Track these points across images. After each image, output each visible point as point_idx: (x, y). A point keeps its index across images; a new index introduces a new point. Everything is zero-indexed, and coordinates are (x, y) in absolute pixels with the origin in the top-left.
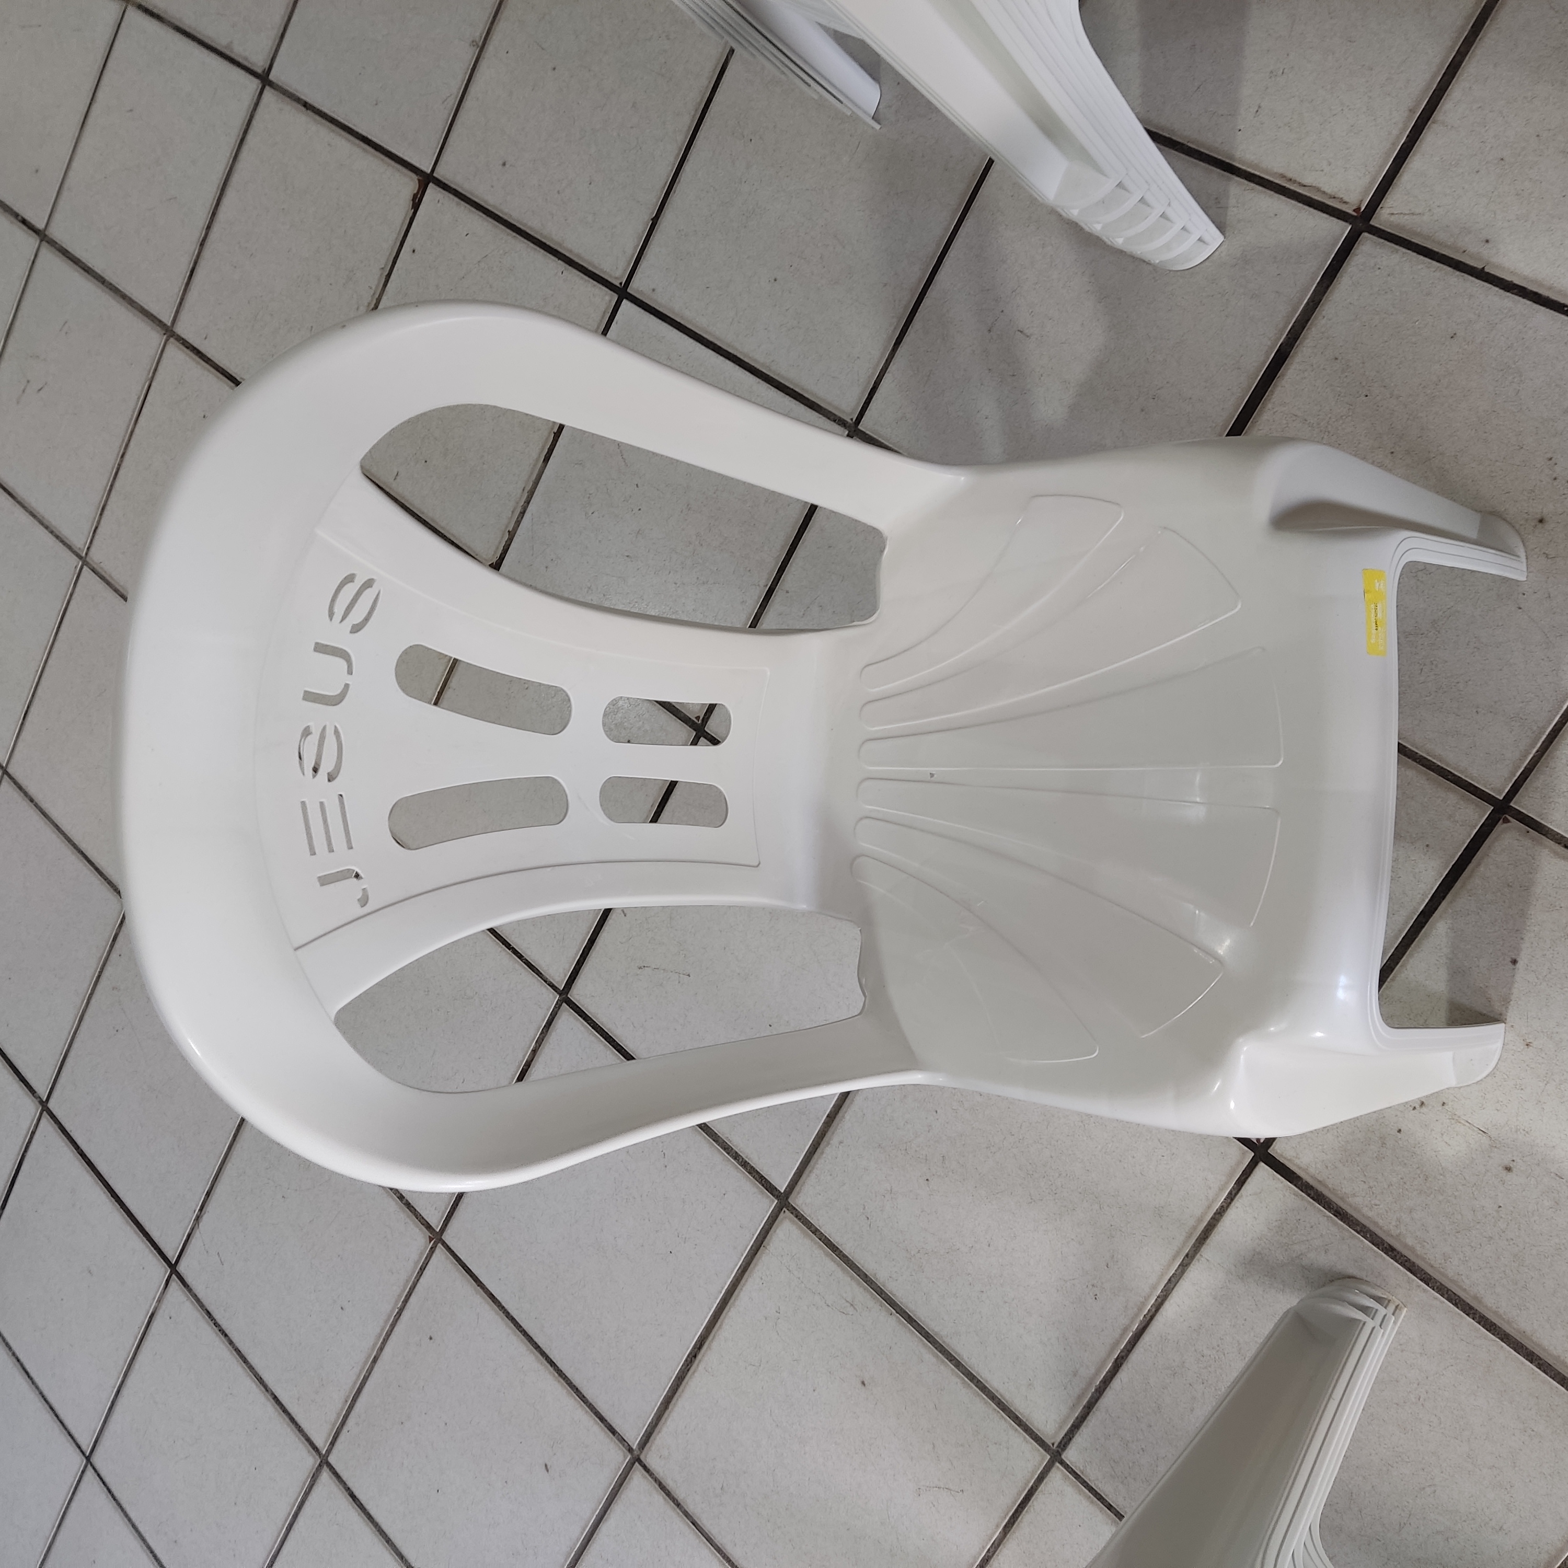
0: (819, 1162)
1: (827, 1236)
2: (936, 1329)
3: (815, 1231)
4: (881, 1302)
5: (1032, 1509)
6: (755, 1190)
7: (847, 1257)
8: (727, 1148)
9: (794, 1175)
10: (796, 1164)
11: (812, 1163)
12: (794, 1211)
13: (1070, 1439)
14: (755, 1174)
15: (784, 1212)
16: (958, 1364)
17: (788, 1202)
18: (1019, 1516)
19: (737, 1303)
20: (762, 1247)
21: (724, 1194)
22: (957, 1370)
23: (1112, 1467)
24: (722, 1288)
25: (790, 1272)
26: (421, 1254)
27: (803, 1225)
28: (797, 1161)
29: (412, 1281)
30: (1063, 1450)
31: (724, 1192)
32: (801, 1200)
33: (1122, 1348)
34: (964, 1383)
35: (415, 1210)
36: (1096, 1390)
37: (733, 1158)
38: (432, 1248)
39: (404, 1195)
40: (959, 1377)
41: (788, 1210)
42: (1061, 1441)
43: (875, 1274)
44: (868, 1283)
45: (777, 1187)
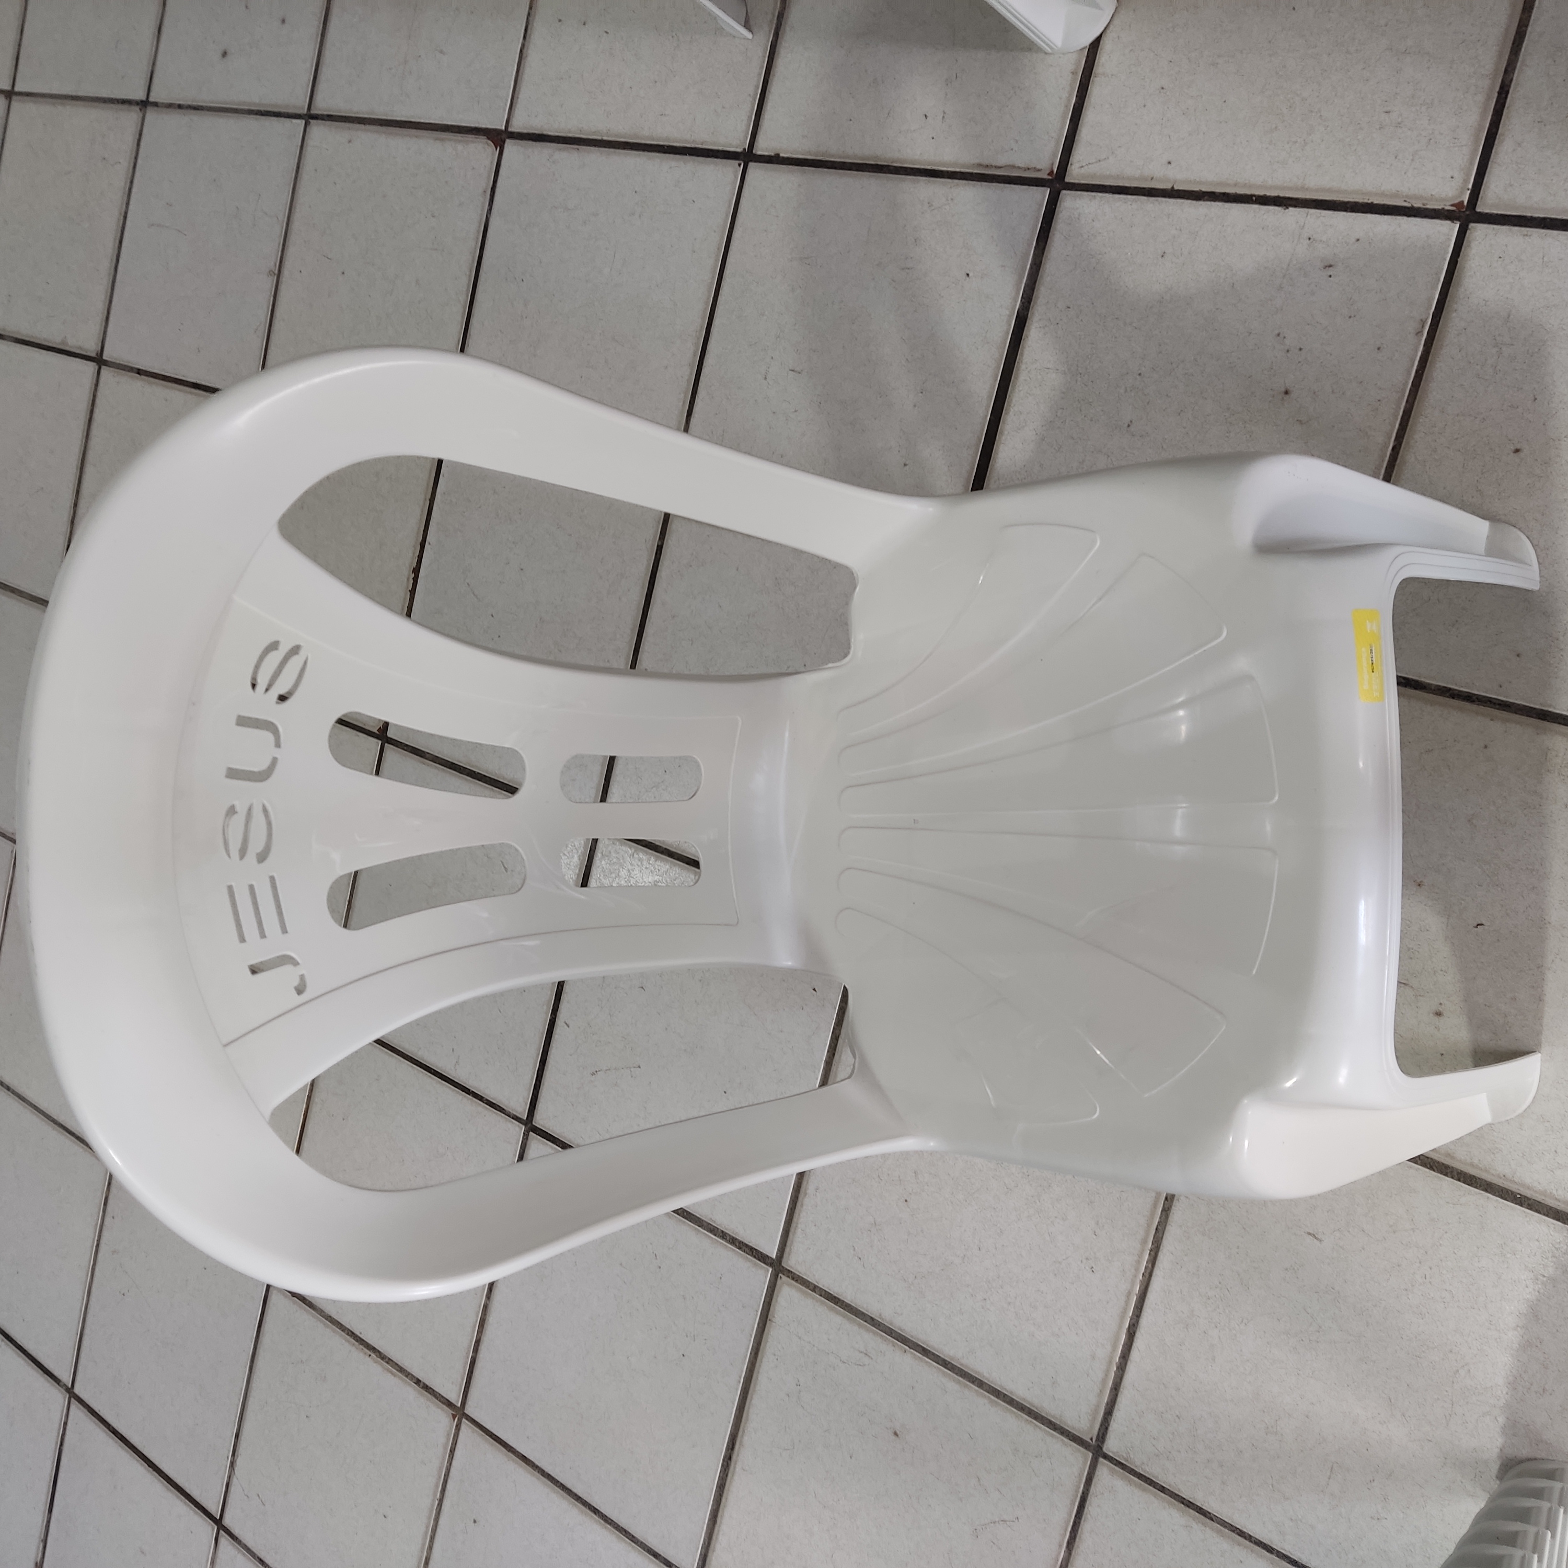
0: (801, 1215)
1: (827, 1290)
2: (952, 1353)
3: (814, 1288)
4: (893, 1342)
5: (1089, 1516)
6: (749, 1264)
7: (850, 1305)
8: (713, 1230)
9: (781, 1236)
10: (780, 1225)
11: (795, 1219)
12: (790, 1274)
13: (1107, 1428)
14: (744, 1248)
15: (781, 1277)
16: (980, 1384)
17: (783, 1267)
18: (1078, 1528)
19: (758, 1388)
20: (768, 1322)
21: (721, 1278)
22: (982, 1391)
23: (1154, 1445)
24: (740, 1377)
25: (800, 1338)
26: (449, 1435)
27: (801, 1286)
28: (781, 1222)
29: (445, 1466)
30: (1103, 1442)
31: (720, 1276)
32: (793, 1262)
33: (1131, 1314)
34: (991, 1401)
35: (434, 1390)
36: (1118, 1368)
37: (720, 1238)
38: (457, 1426)
39: (420, 1379)
40: (985, 1396)
41: (784, 1275)
42: (1098, 1434)
43: (880, 1315)
44: (876, 1326)
45: (768, 1254)
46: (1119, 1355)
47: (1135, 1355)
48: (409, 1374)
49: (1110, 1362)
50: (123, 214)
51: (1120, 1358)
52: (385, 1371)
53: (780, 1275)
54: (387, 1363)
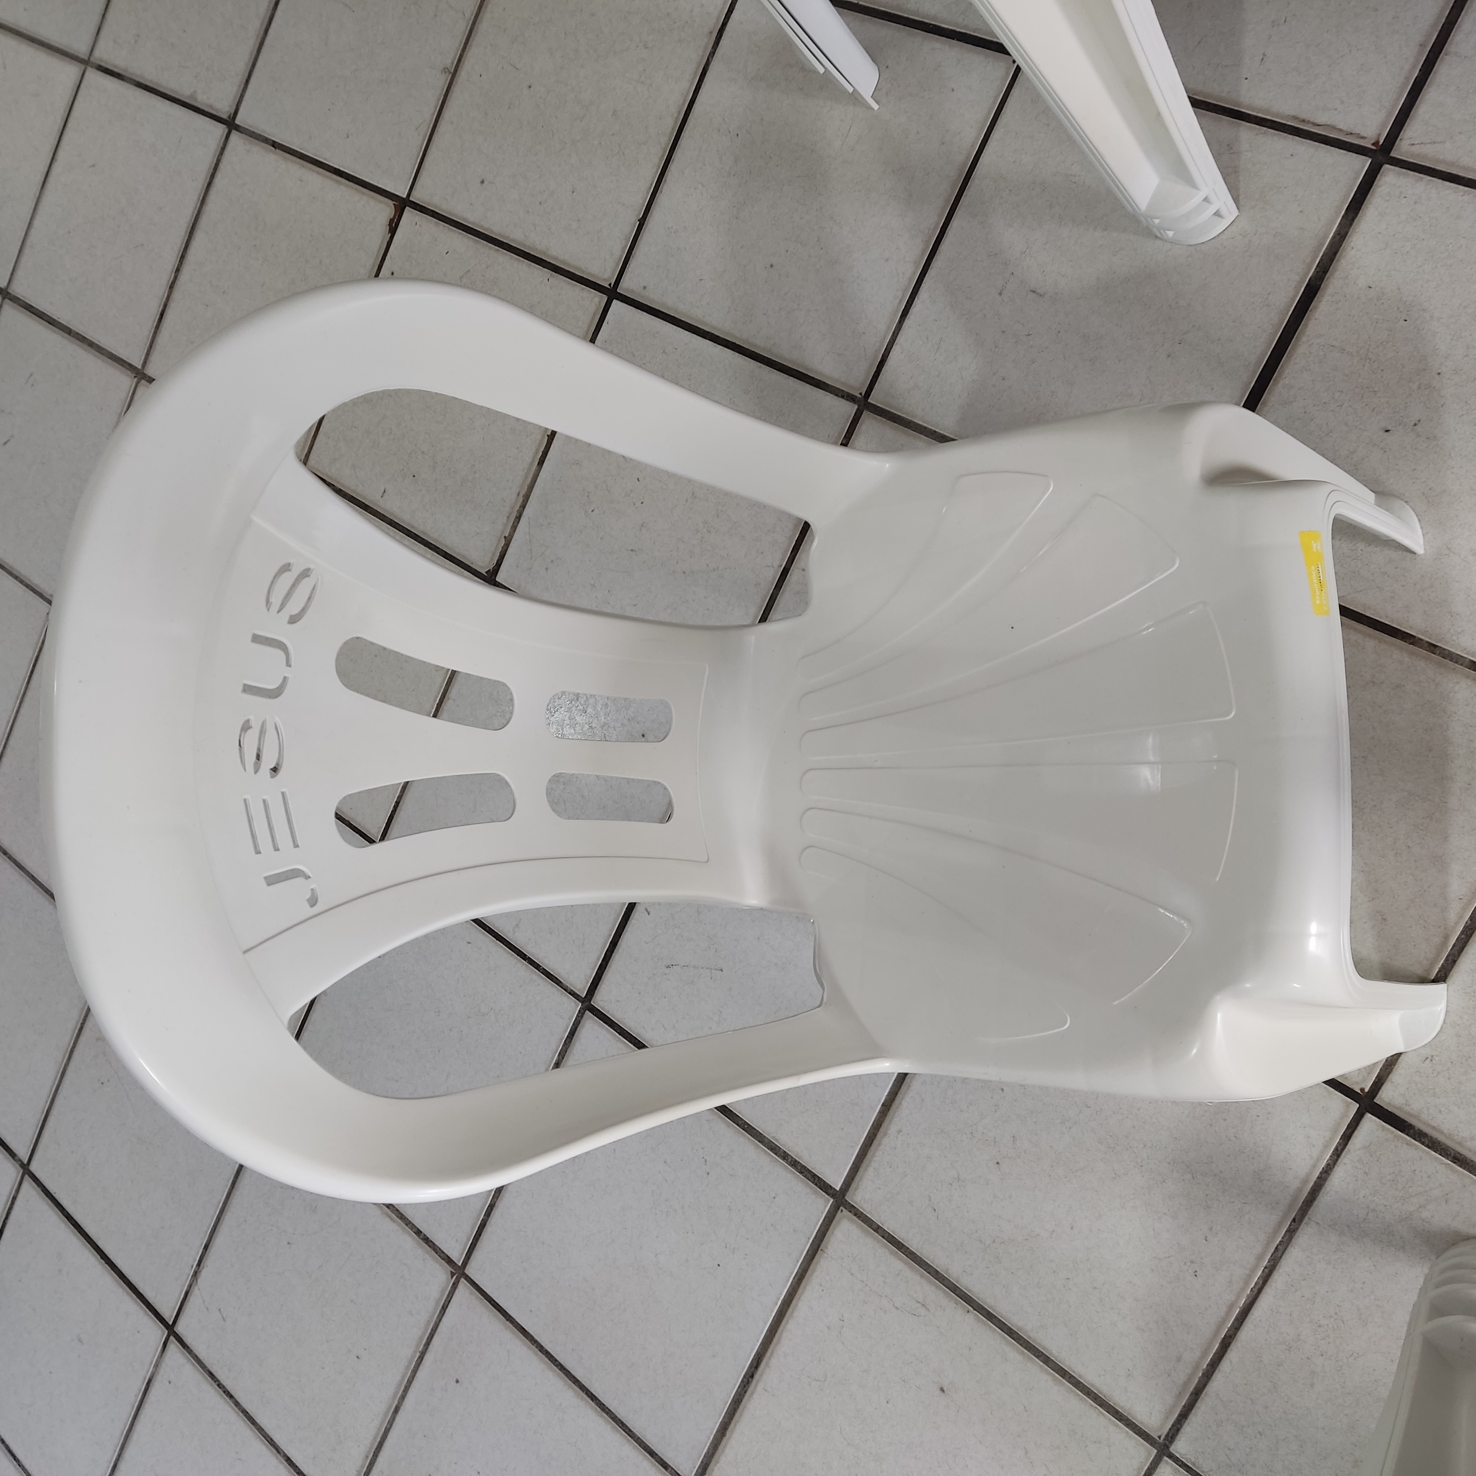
0: (877, 1154)
1: (891, 1233)
2: (1019, 1324)
3: (877, 1229)
4: (956, 1300)
6: (808, 1191)
7: (915, 1254)
8: (775, 1149)
9: (850, 1170)
10: (851, 1158)
11: (868, 1157)
12: (852, 1209)
13: (1178, 1431)
14: (806, 1173)
15: (842, 1211)
16: (1046, 1360)
17: (846, 1200)
20: (820, 1250)
21: (774, 1198)
22: (1046, 1367)
23: (1227, 1455)
24: (778, 1300)
25: (852, 1274)
26: (443, 1293)
27: (863, 1224)
28: (852, 1155)
29: (434, 1322)
30: (1171, 1442)
31: (774, 1195)
32: (859, 1197)
33: (1229, 1326)
34: (1055, 1379)
35: (434, 1244)
36: (1203, 1374)
37: (781, 1158)
38: (454, 1284)
39: (421, 1229)
40: (1050, 1373)
41: (845, 1208)
42: (1168, 1433)
43: (946, 1270)
44: (940, 1280)
45: (832, 1185)
46: (1207, 1363)
47: (1225, 1365)
49: (1196, 1368)
51: (1208, 1365)
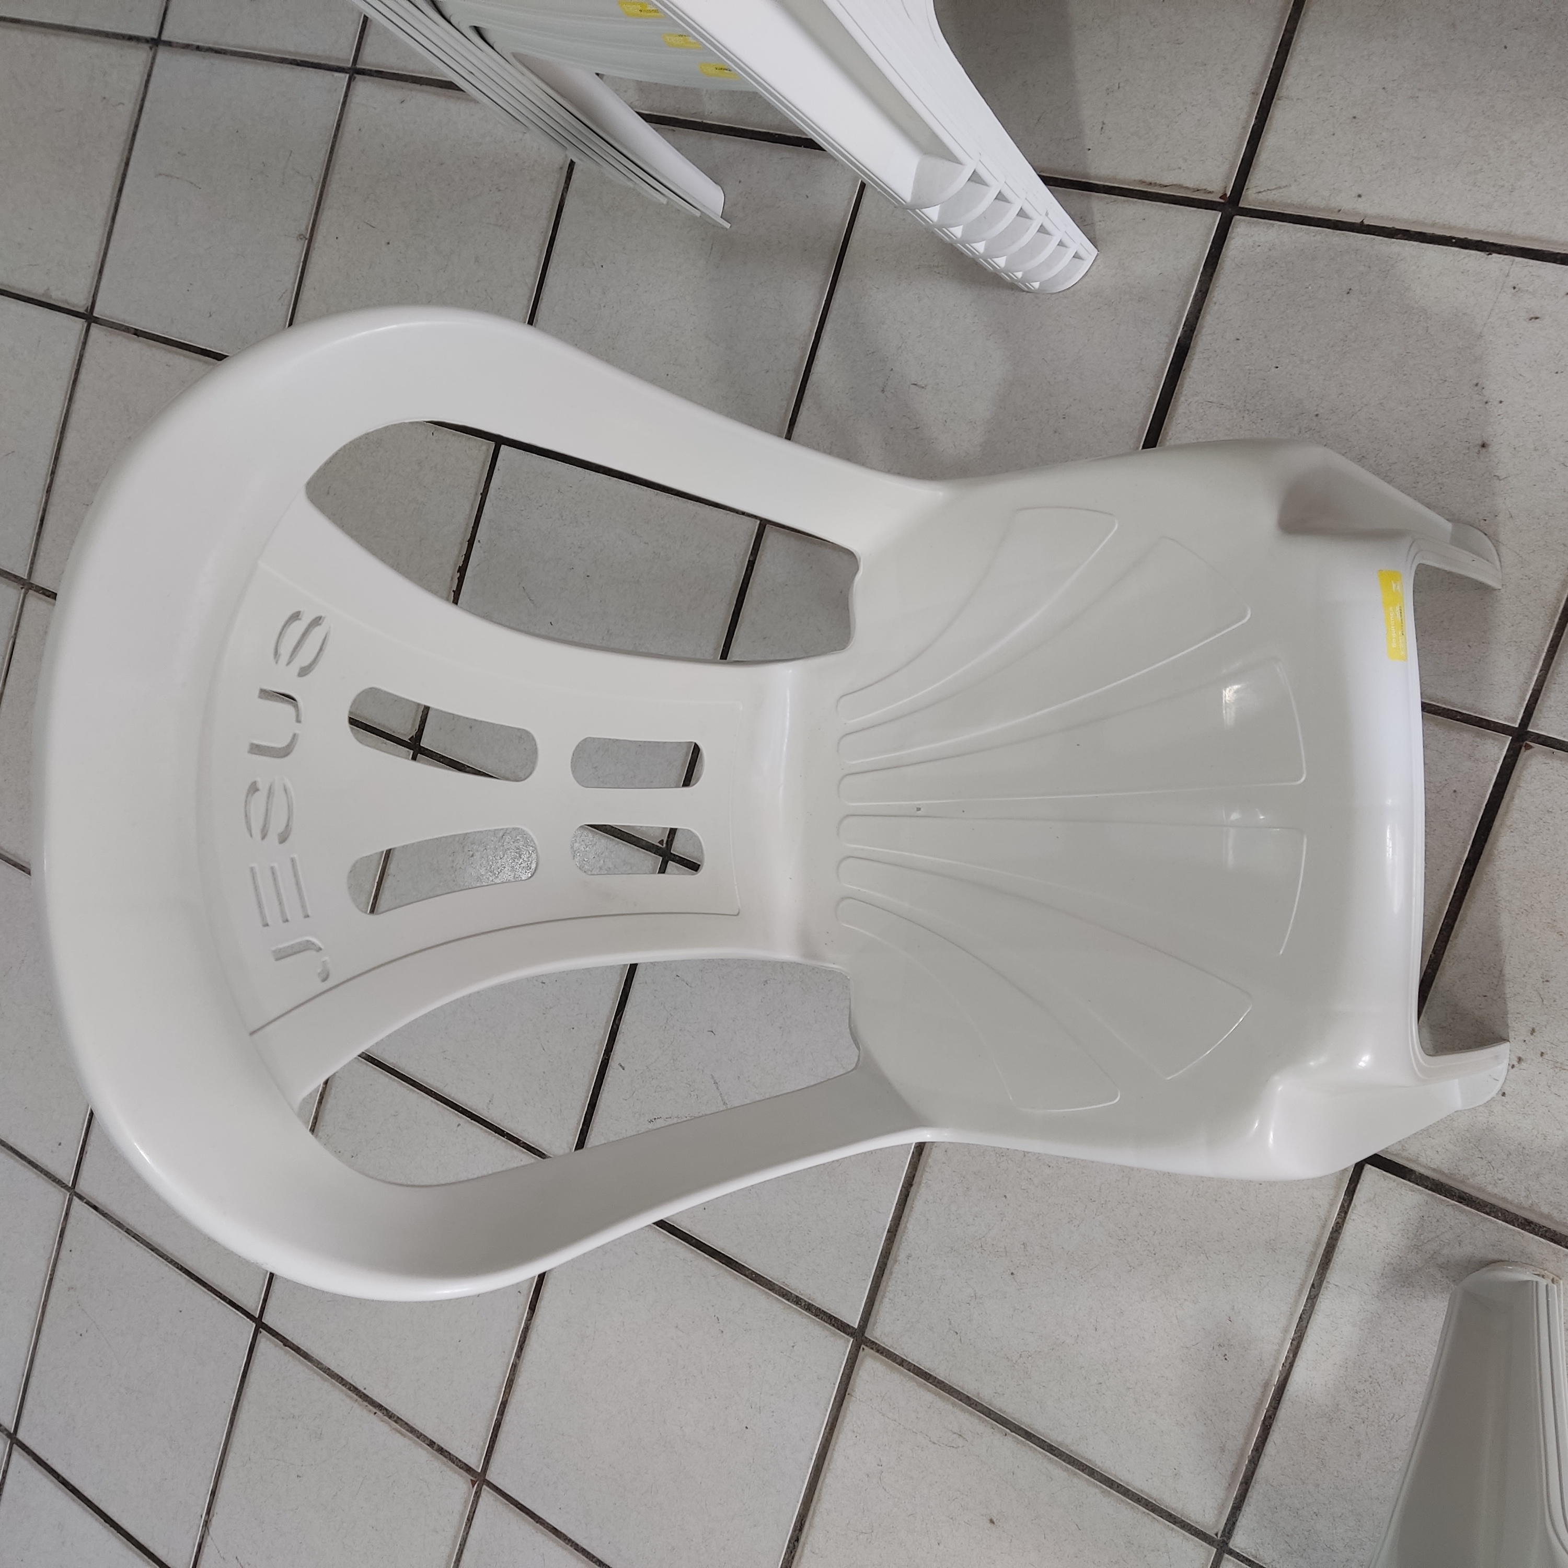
0: (890, 1284)
1: (916, 1364)
2: (1059, 1439)
3: (902, 1362)
4: (992, 1424)
6: (827, 1333)
7: (943, 1382)
8: (785, 1294)
9: (865, 1305)
10: (865, 1293)
11: (882, 1288)
12: (874, 1346)
13: (1234, 1524)
14: (822, 1315)
15: (863, 1349)
16: (1091, 1472)
17: (866, 1337)
20: (847, 1396)
21: (793, 1347)
22: (1092, 1480)
23: (1287, 1542)
24: (812, 1454)
25: (883, 1415)
26: (466, 1502)
27: (886, 1359)
28: (866, 1289)
29: (461, 1535)
30: (1229, 1538)
31: (792, 1344)
32: (879, 1332)
33: (1267, 1406)
34: (1104, 1491)
35: (450, 1454)
36: (1250, 1461)
37: (794, 1304)
38: (476, 1493)
39: (434, 1440)
40: (1097, 1486)
41: (867, 1346)
42: (1225, 1529)
43: (979, 1394)
44: (973, 1406)
45: (849, 1323)
46: (1252, 1448)
47: (1270, 1448)
48: (421, 1434)
49: (1242, 1456)
50: (125, 161)
51: (1252, 1451)
52: (394, 1431)
53: (863, 1346)
54: (396, 1422)
